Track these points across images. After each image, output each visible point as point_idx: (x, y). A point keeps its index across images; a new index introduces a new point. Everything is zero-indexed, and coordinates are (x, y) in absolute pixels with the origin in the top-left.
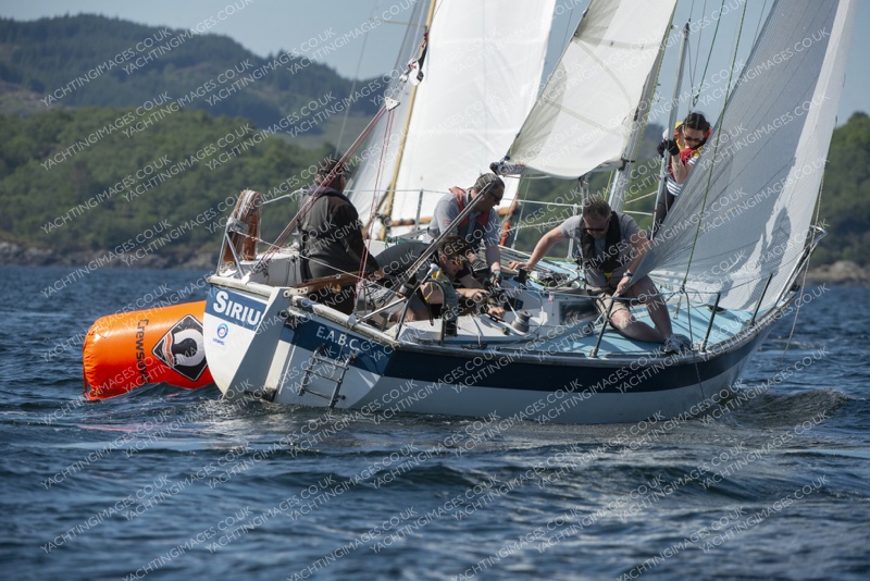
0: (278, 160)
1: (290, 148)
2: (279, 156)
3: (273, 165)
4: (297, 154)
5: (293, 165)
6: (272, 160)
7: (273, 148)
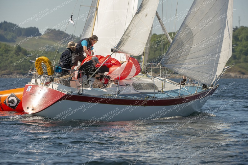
0: (5, 49)
1: (8, 46)
2: (5, 48)
3: (3, 51)
4: (10, 47)
5: (9, 50)
6: (3, 49)
7: (4, 46)
